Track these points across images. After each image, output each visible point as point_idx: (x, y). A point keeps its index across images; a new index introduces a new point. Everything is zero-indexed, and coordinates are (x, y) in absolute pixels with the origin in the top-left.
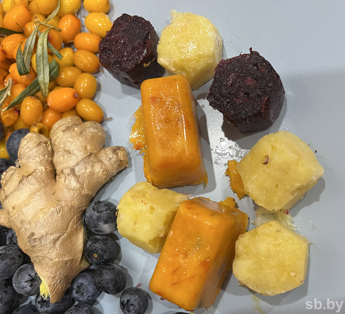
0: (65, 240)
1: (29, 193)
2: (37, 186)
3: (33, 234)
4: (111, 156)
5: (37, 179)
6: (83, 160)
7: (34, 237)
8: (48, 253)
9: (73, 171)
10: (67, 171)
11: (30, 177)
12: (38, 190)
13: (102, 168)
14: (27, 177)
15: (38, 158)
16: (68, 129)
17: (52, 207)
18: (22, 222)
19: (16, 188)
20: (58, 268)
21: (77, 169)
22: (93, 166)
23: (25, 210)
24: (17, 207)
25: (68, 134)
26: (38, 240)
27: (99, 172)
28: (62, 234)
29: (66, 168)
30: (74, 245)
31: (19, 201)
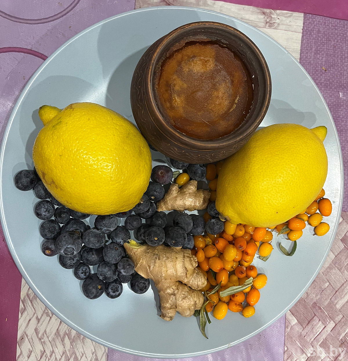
0: (147, 270)
1: (178, 270)
2: (179, 274)
3: (159, 259)
4: (169, 314)
5: (182, 276)
6: (176, 302)
7: (158, 258)
8: (147, 260)
9: (174, 294)
10: (176, 292)
11: (185, 274)
12: (176, 274)
13: (167, 307)
14: (186, 273)
15: (191, 282)
16: (195, 304)
17: (165, 275)
18: (168, 258)
19: (184, 265)
20: (137, 259)
21: (174, 297)
22: (170, 304)
23: (172, 263)
24: (176, 260)
25: (192, 303)
26: (155, 260)
27: (166, 304)
28: (151, 271)
29: (178, 292)
30: (142, 271)
31: (178, 263)
